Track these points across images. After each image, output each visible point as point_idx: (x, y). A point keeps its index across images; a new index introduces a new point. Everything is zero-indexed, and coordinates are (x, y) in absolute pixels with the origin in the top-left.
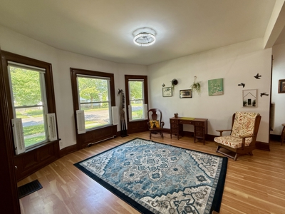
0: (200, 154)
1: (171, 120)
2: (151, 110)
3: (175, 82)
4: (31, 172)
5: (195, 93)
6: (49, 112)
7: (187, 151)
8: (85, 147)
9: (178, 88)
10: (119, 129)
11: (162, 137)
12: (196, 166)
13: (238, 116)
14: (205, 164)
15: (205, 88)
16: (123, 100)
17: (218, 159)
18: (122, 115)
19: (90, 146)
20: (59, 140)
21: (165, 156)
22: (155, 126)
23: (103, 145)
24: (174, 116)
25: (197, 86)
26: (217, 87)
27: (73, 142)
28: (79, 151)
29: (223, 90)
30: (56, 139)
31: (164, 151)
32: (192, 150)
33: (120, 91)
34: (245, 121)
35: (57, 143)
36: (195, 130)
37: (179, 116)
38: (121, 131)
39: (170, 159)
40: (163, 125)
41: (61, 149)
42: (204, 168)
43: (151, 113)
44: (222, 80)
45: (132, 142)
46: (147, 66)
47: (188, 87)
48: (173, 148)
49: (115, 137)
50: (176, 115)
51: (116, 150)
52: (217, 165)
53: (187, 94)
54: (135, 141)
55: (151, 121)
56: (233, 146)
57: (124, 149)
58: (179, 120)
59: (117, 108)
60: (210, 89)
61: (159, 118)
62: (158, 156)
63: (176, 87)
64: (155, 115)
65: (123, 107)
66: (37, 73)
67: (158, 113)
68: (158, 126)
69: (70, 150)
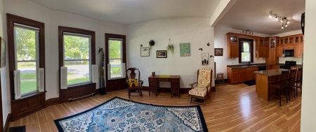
0: (180, 109)
1: (149, 78)
2: (129, 69)
3: (152, 43)
4: (24, 116)
5: (169, 54)
6: (40, 67)
7: (169, 109)
8: (66, 101)
9: (155, 49)
10: (97, 87)
11: (141, 95)
12: (182, 124)
13: (200, 71)
14: (188, 119)
15: (177, 49)
16: (103, 58)
17: (194, 109)
18: (101, 73)
19: (71, 101)
20: (45, 91)
21: (149, 120)
22: (134, 85)
23: (82, 102)
24: (151, 74)
25: (171, 47)
26: (186, 49)
27: (56, 95)
28: (61, 105)
29: (190, 52)
30: (43, 90)
31: (147, 113)
32: (172, 107)
33: (101, 50)
34: (205, 74)
35: (43, 94)
36: (172, 86)
37: (156, 74)
38: (100, 89)
39: (156, 124)
40: (142, 83)
41: (46, 99)
42: (189, 124)
43: (130, 72)
44: (189, 44)
45: (111, 102)
46: (126, 26)
47: (164, 48)
48: (155, 108)
49: (94, 95)
50: (154, 74)
51: (96, 111)
52: (195, 115)
53: (163, 54)
54: (115, 100)
55: (130, 80)
56: (203, 95)
57: (104, 112)
58: (157, 78)
59: (96, 66)
60: (181, 51)
61: (137, 77)
62: (142, 121)
63: (153, 47)
64: (133, 74)
65: (103, 66)
66: (33, 32)
67: (136, 72)
68: (137, 84)
69: (53, 102)
